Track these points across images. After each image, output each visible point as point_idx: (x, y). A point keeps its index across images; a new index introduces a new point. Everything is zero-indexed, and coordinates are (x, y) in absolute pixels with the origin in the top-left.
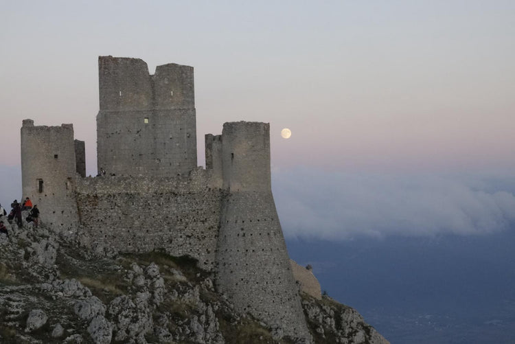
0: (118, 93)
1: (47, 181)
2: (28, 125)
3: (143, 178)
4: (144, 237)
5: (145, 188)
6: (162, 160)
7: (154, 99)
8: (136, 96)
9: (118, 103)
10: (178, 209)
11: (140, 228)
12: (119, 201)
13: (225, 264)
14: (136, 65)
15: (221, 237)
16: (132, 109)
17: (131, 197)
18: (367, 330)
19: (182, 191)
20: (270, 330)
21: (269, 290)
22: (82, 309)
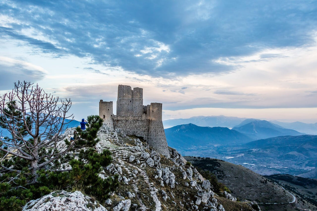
0: (124, 94)
1: (106, 116)
2: (101, 101)
3: (130, 116)
4: (130, 131)
5: (130, 118)
6: (134, 112)
7: (132, 96)
8: (128, 95)
9: (124, 97)
10: (138, 124)
11: (129, 129)
12: (124, 122)
13: (150, 139)
14: (129, 87)
15: (149, 132)
16: (127, 98)
17: (127, 121)
18: (179, 155)
19: (140, 119)
20: (165, 156)
21: (161, 145)
22: (144, 156)
